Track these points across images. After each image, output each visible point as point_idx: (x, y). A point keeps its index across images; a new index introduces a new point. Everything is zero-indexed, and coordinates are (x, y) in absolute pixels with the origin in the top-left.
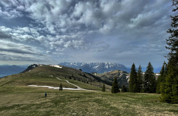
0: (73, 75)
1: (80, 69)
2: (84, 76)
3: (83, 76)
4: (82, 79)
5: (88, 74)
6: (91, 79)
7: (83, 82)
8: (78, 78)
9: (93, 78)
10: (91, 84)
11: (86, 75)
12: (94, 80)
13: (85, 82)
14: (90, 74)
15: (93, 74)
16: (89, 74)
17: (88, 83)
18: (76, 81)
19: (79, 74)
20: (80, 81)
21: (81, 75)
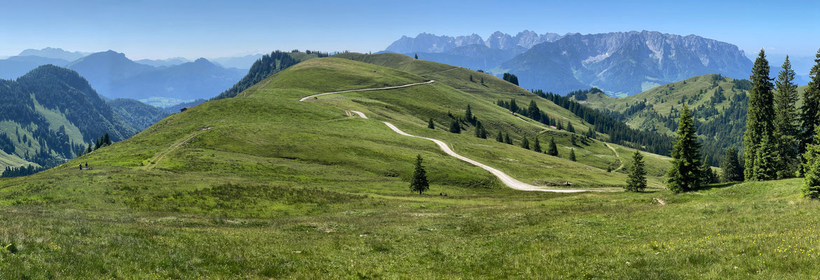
0: (469, 114)
1: (506, 77)
2: (535, 114)
3: (524, 113)
4: (518, 130)
5: (552, 104)
6: (571, 129)
7: (526, 146)
8: (497, 125)
9: (581, 127)
10: (573, 158)
11: (545, 107)
12: (591, 134)
13: (538, 149)
14: (565, 99)
15: (581, 102)
16: (557, 100)
17: (554, 152)
18: (491, 144)
19: (501, 104)
20: (509, 142)
21: (514, 108)
